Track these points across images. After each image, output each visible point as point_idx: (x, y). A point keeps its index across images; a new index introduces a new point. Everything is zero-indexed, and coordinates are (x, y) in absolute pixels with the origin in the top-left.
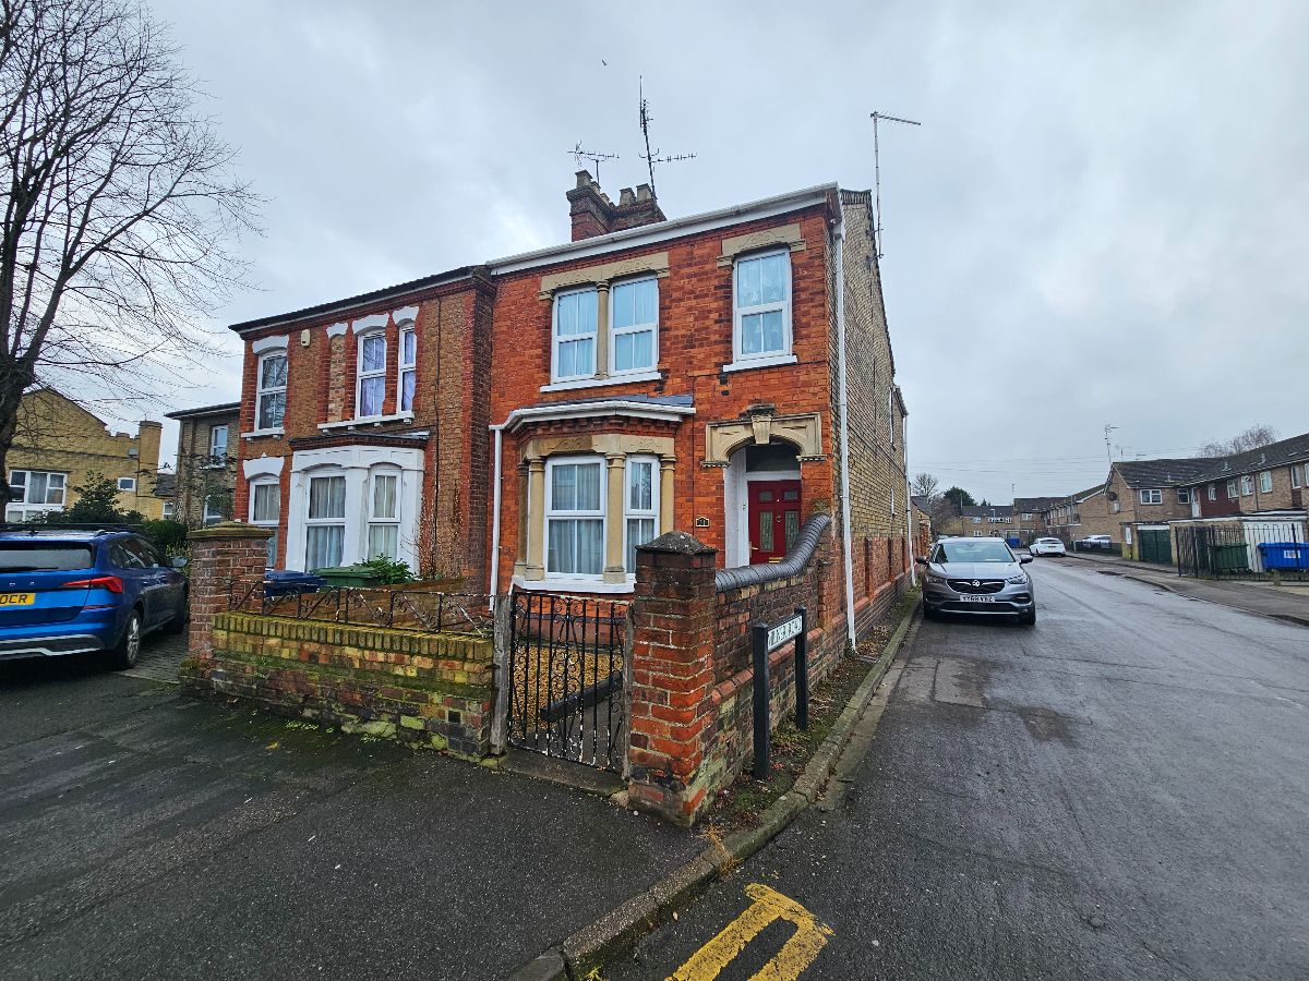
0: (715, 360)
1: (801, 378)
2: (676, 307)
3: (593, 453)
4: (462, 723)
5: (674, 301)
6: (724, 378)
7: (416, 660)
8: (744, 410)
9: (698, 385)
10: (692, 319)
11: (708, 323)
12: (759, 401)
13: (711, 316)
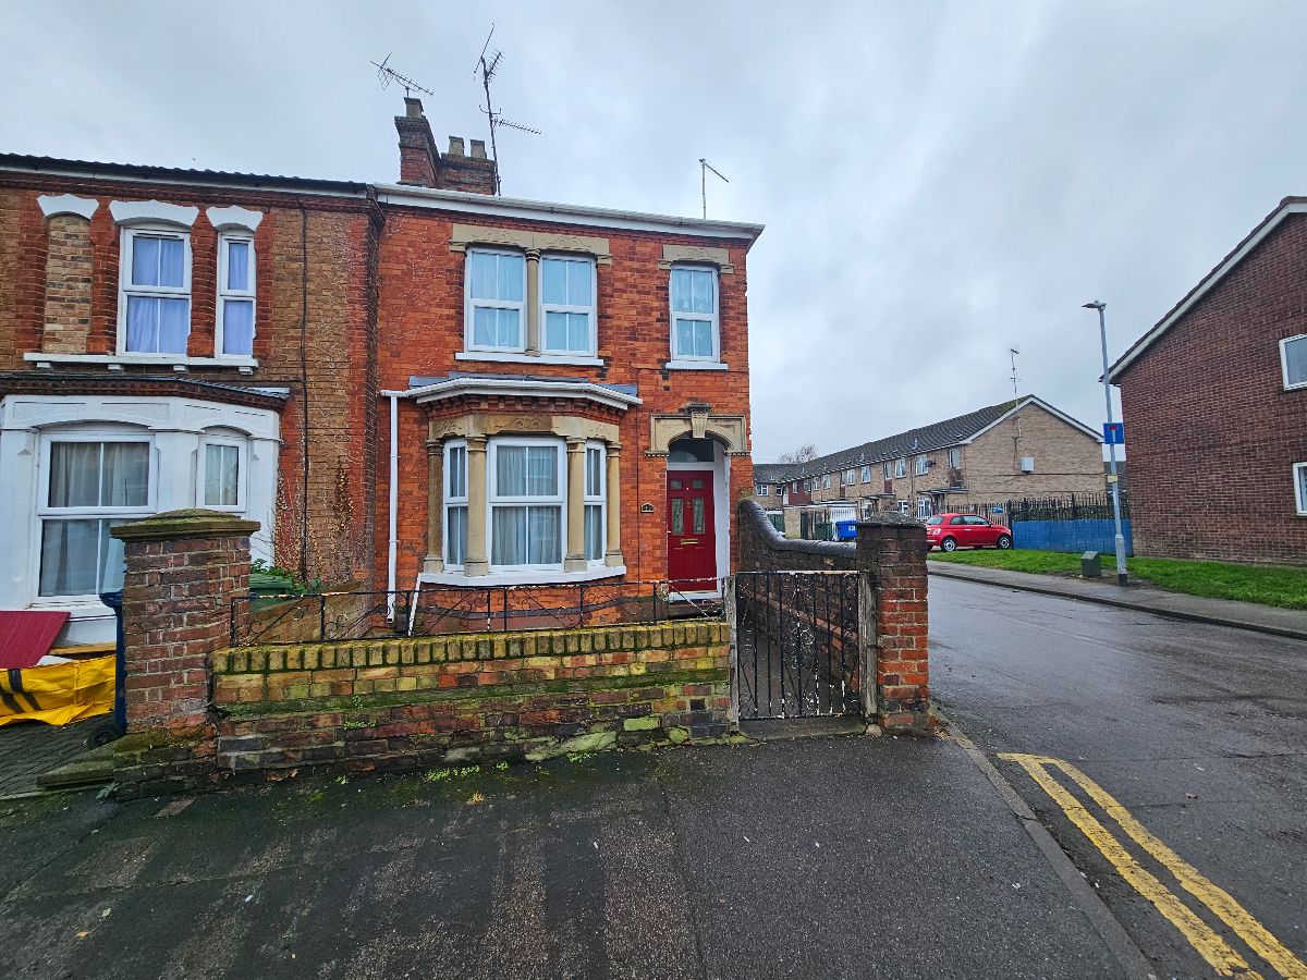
0: (658, 356)
1: (731, 384)
2: (618, 296)
3: (554, 436)
4: (708, 708)
5: (616, 290)
6: (666, 373)
7: (643, 656)
8: (683, 406)
9: (642, 377)
10: (634, 312)
11: (650, 319)
12: (696, 399)
13: (653, 313)
